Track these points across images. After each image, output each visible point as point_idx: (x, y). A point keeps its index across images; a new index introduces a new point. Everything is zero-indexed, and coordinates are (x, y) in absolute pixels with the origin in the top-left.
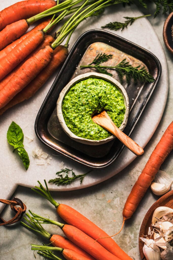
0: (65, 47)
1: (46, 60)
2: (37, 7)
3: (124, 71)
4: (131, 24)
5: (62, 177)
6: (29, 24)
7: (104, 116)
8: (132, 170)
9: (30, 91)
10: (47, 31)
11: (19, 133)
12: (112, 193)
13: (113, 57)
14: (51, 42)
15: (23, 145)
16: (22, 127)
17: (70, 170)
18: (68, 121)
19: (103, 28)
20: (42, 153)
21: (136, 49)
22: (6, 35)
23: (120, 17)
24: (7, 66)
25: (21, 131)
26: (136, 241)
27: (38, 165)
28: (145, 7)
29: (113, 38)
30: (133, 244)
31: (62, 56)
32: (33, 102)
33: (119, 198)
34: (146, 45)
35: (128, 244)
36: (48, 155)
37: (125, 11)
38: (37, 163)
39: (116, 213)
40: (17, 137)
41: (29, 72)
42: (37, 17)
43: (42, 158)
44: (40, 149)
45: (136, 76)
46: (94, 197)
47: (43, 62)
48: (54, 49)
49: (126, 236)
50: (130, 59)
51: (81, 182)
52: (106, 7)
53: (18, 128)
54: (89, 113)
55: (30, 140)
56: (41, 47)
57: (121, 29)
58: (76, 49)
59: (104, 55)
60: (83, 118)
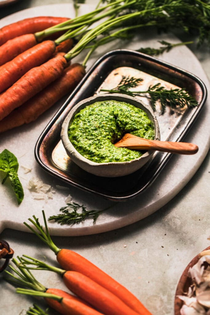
0: (83, 66)
1: (56, 70)
5: (68, 213)
7: (128, 137)
8: (167, 215)
9: (32, 109)
11: (12, 161)
12: (137, 243)
17: (80, 206)
20: (42, 186)
22: (6, 48)
25: (16, 160)
26: (170, 304)
27: (36, 199)
30: (166, 309)
33: (147, 249)
36: (50, 186)
38: (35, 197)
39: (142, 268)
40: (9, 164)
41: (33, 79)
42: (48, 31)
43: (42, 191)
44: (40, 180)
46: (111, 247)
47: (52, 71)
48: (67, 60)
49: (155, 298)
53: (11, 156)
55: (26, 170)
59: (132, 80)
60: (101, 143)
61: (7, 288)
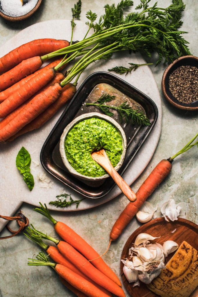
0: (73, 85)
1: (54, 97)
2: (51, 46)
3: (124, 112)
4: (135, 70)
5: (61, 201)
6: (43, 61)
7: (103, 154)
9: (39, 123)
10: (58, 69)
11: (27, 158)
12: (102, 215)
13: (116, 98)
14: (61, 80)
15: (29, 169)
16: (30, 153)
17: (69, 195)
18: (69, 156)
19: (110, 70)
20: (46, 178)
21: (137, 94)
22: (21, 69)
23: (126, 62)
24: (18, 99)
25: (29, 156)
26: (118, 256)
27: (42, 187)
28: (150, 56)
29: (117, 82)
30: (116, 259)
31: (70, 93)
32: (42, 131)
33: (108, 220)
34: (146, 90)
35: (112, 259)
36: (50, 180)
37: (130, 57)
38: (41, 186)
39: (104, 232)
40: (24, 162)
41: (37, 107)
42: (50, 55)
43: (45, 181)
44: (44, 173)
45: (135, 119)
46: (87, 217)
47: (51, 98)
48: (62, 86)
49: (110, 252)
50: (131, 101)
51: (77, 206)
52: (114, 52)
53: (26, 153)
54: (89, 150)
55: (36, 165)
56: (51, 84)
57: (126, 74)
58: (84, 88)
59: (108, 96)
60: (83, 155)
61: (26, 239)
